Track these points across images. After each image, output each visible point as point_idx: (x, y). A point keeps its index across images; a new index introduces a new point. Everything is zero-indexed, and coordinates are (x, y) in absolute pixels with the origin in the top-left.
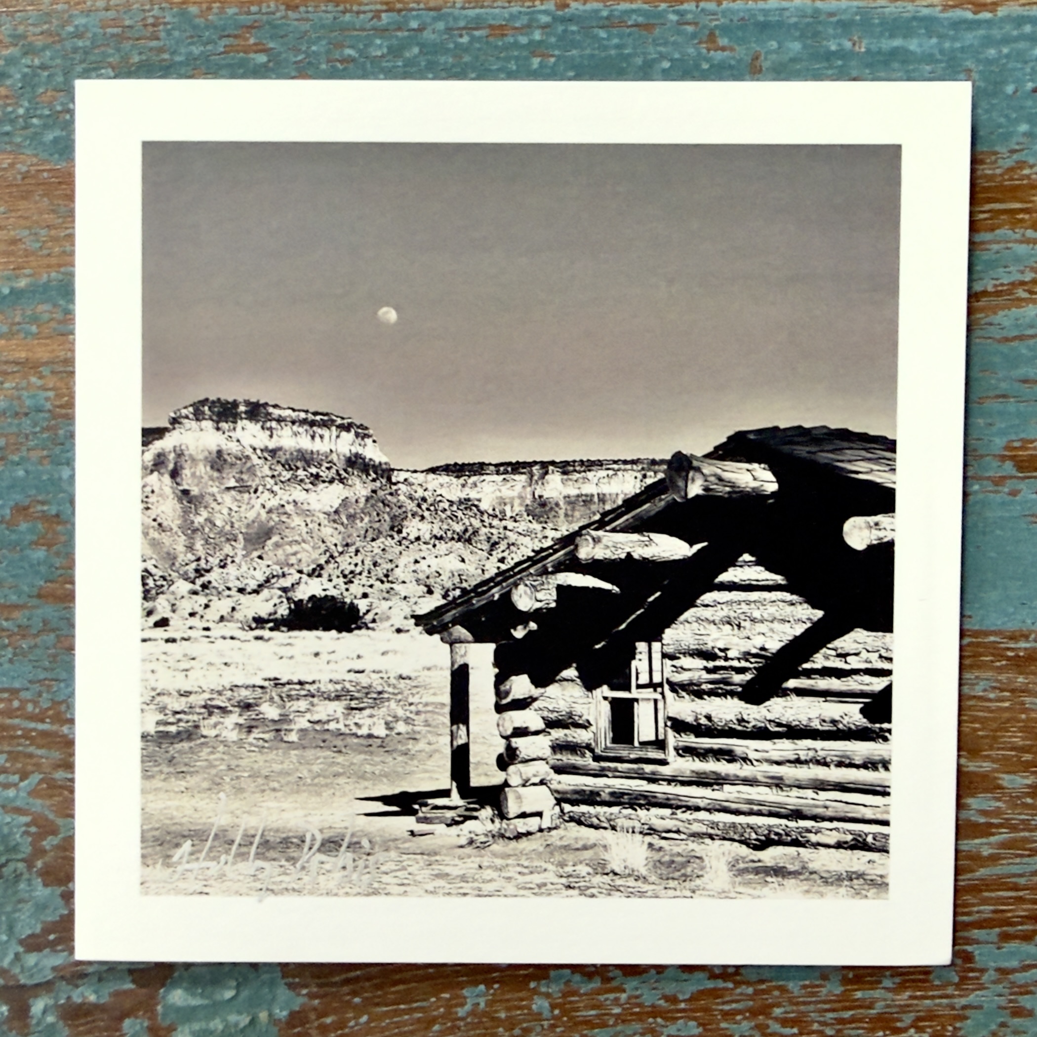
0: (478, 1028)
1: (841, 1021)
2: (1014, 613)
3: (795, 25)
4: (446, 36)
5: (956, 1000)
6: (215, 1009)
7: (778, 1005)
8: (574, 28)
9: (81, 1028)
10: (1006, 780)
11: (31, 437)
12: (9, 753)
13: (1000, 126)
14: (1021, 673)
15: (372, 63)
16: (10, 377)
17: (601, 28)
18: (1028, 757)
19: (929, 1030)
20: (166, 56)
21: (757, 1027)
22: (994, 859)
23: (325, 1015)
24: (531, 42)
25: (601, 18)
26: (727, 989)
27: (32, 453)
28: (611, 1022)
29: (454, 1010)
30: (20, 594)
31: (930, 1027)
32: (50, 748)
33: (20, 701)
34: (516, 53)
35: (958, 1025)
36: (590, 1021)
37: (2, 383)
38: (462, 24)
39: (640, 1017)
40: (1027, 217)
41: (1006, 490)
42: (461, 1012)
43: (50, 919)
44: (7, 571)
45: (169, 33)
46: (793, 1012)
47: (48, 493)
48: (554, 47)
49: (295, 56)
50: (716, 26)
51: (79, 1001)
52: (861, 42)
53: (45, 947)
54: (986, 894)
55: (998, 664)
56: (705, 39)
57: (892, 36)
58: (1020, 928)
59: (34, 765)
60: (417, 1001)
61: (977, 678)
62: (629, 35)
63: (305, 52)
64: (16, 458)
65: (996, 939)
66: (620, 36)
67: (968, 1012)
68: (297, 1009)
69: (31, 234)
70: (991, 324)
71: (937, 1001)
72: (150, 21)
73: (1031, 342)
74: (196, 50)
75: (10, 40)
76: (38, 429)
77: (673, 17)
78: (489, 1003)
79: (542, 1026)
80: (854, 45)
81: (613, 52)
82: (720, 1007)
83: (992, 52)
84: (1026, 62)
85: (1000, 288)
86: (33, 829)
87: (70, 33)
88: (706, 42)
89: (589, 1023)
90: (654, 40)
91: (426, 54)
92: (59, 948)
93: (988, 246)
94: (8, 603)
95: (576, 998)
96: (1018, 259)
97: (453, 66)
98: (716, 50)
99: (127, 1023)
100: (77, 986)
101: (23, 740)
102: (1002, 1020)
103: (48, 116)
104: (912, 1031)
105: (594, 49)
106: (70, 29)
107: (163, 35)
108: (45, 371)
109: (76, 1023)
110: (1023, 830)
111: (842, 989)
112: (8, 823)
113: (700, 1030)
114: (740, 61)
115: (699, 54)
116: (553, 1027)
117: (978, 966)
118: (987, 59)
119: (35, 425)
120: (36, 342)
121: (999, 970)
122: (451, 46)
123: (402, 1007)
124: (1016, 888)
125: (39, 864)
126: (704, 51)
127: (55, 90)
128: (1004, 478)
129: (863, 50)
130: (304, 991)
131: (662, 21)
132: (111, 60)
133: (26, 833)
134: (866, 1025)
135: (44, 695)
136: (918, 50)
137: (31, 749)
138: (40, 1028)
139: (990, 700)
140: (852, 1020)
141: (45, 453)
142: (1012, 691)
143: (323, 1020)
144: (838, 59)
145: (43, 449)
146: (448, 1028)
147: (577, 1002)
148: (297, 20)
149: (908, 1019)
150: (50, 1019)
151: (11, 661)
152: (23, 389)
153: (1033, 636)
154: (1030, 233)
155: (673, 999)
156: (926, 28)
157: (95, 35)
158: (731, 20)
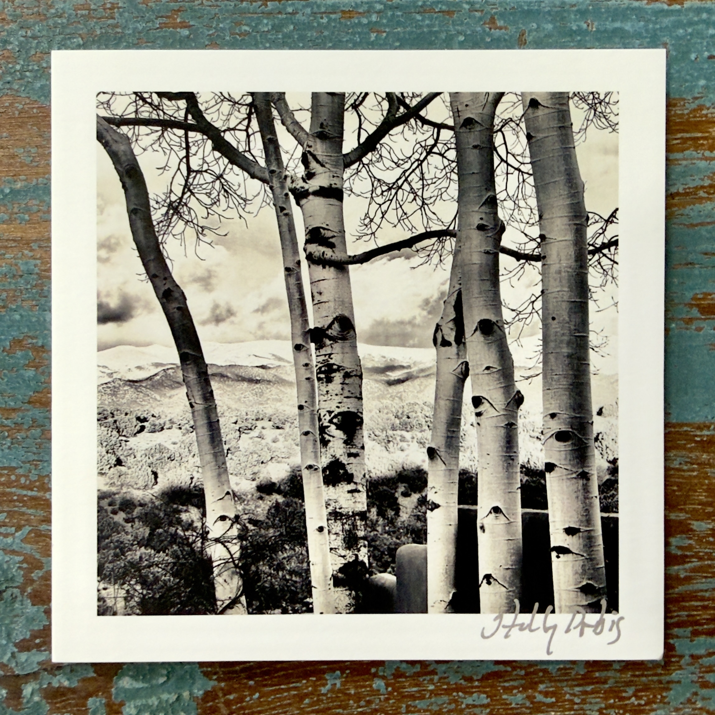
0: (335, 701)
1: (585, 693)
2: (699, 411)
3: (549, 13)
4: (311, 18)
5: (663, 678)
6: (153, 690)
7: (542, 682)
8: (399, 13)
9: (58, 705)
10: (696, 525)
11: (24, 292)
12: (8, 512)
13: (686, 81)
14: (704, 452)
15: (261, 36)
16: (10, 250)
17: (418, 13)
18: (710, 509)
19: (645, 698)
20: (119, 30)
21: (528, 697)
22: (688, 579)
23: (230, 693)
24: (370, 23)
25: (417, 6)
26: (506, 671)
27: (24, 304)
28: (427, 696)
29: (319, 688)
30: (15, 401)
31: (646, 696)
32: (37, 508)
33: (16, 476)
34: (359, 30)
35: (664, 694)
36: (413, 695)
37: (4, 254)
38: (323, 10)
39: (448, 692)
40: (705, 142)
41: (694, 327)
42: (324, 690)
43: (36, 628)
44: (7, 385)
45: (121, 15)
46: (552, 687)
47: (37, 330)
48: (385, 26)
49: (209, 31)
50: (496, 13)
51: (57, 685)
52: (592, 24)
53: (33, 648)
54: (684, 604)
55: (689, 446)
56: (488, 21)
57: (613, 21)
58: (705, 627)
59: (26, 520)
60: (293, 683)
61: (675, 455)
62: (436, 18)
63: (215, 28)
64: (14, 307)
65: (689, 635)
66: (431, 19)
67: (671, 686)
68: (209, 689)
69: (24, 152)
70: (682, 215)
71: (650, 678)
72: (108, 6)
73: (710, 227)
74: (140, 26)
75: (10, 18)
76: (29, 287)
77: (467, 7)
78: (343, 684)
79: (380, 699)
80: (588, 26)
81: (425, 30)
82: (502, 684)
83: (681, 32)
84: (703, 38)
85: (688, 190)
86: (25, 565)
87: (53, 14)
88: (488, 24)
89: (412, 697)
90: (453, 22)
91: (297, 30)
92: (43, 649)
93: (680, 162)
94: (8, 407)
95: (404, 680)
96: (699, 170)
97: (317, 38)
98: (495, 29)
99: (90, 701)
100: (55, 676)
101: (17, 504)
102: (694, 690)
103: (37, 70)
104: (633, 698)
105: (412, 27)
106: (53, 11)
107: (117, 15)
108: (34, 246)
109: (55, 701)
110: (708, 559)
111: (586, 670)
112: (7, 562)
113: (489, 700)
114: (511, 37)
115: (484, 31)
116: (387, 699)
117: (678, 653)
118: (677, 36)
119: (28, 283)
120: (28, 226)
121: (692, 656)
122: (315, 24)
123: (283, 687)
124: (703, 599)
125: (29, 590)
126: (488, 30)
127: (41, 53)
128: (691, 320)
129: (594, 29)
130: (215, 677)
131: (459, 9)
132: (81, 32)
133: (19, 568)
134: (601, 695)
135: (33, 471)
136: (631, 30)
137: (24, 509)
138: (29, 705)
139: (684, 471)
140: (592, 692)
141: (34, 303)
142: (698, 464)
143: (228, 696)
144: (579, 35)
145: (33, 301)
146: (314, 702)
147: (403, 682)
148: (210, 6)
149: (631, 691)
150: (36, 699)
151: (9, 448)
152: (18, 258)
153: (712, 427)
154: (707, 153)
155: (470, 679)
156: (636, 15)
157: (70, 15)
158: (506, 9)
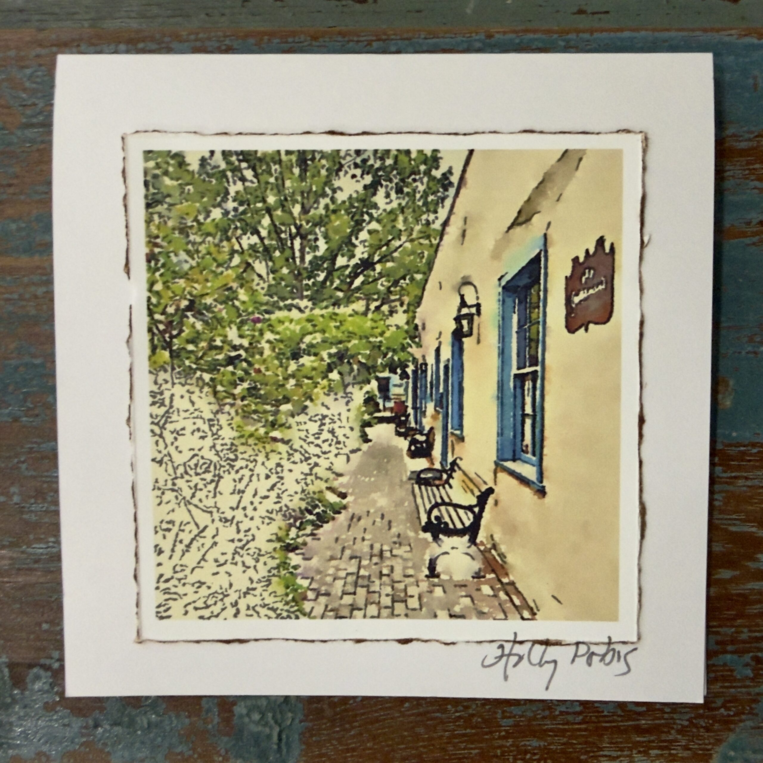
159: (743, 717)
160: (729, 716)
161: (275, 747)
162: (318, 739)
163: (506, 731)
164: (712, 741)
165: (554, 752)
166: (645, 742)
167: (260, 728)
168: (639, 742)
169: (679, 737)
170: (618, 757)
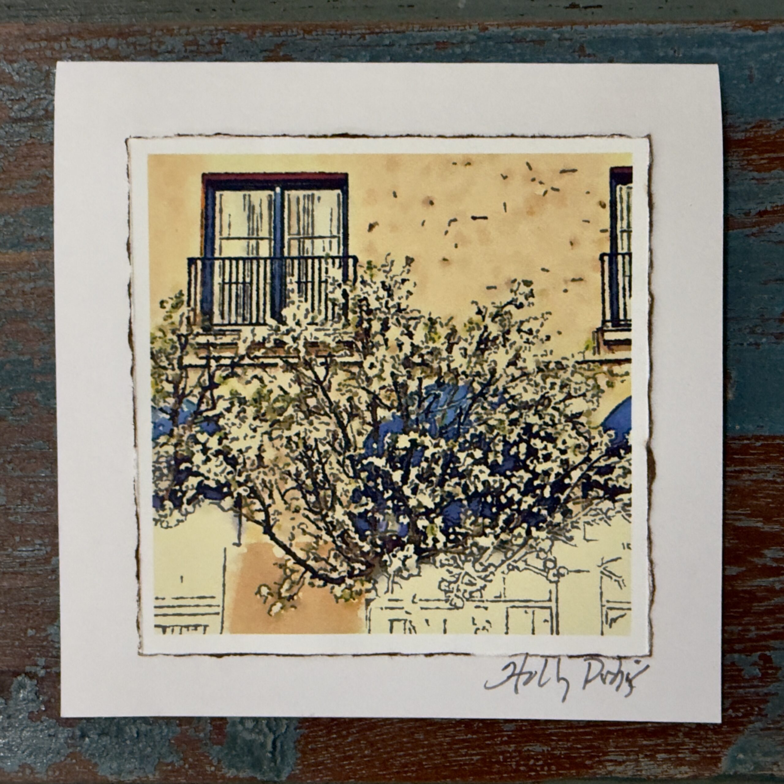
3: (636, 40)
4: (408, 49)
5: (760, 690)
8: (491, 43)
13: (772, 103)
17: (509, 43)
24: (463, 53)
25: (509, 37)
31: (742, 708)
35: (762, 706)
38: (418, 41)
45: (227, 49)
50: (584, 41)
52: (679, 51)
54: (778, 616)
56: (577, 49)
57: (700, 46)
61: (768, 468)
62: (528, 47)
66: (522, 48)
67: (768, 698)
70: (770, 232)
71: (747, 690)
72: (216, 41)
77: (556, 36)
80: (675, 52)
85: (775, 209)
88: (578, 52)
90: (544, 51)
98: (584, 56)
107: (223, 50)
115: (574, 58)
117: (774, 665)
122: (411, 55)
126: (577, 57)
129: (681, 55)
131: (549, 38)
139: (777, 483)
148: (311, 40)
156: (722, 42)
158: (594, 37)
159: (752, 718)
160: (737, 717)
161: (270, 755)
162: (314, 746)
163: (508, 736)
164: (720, 744)
165: (559, 757)
166: (651, 745)
167: (254, 736)
168: (646, 746)
169: (687, 740)
170: (624, 762)
